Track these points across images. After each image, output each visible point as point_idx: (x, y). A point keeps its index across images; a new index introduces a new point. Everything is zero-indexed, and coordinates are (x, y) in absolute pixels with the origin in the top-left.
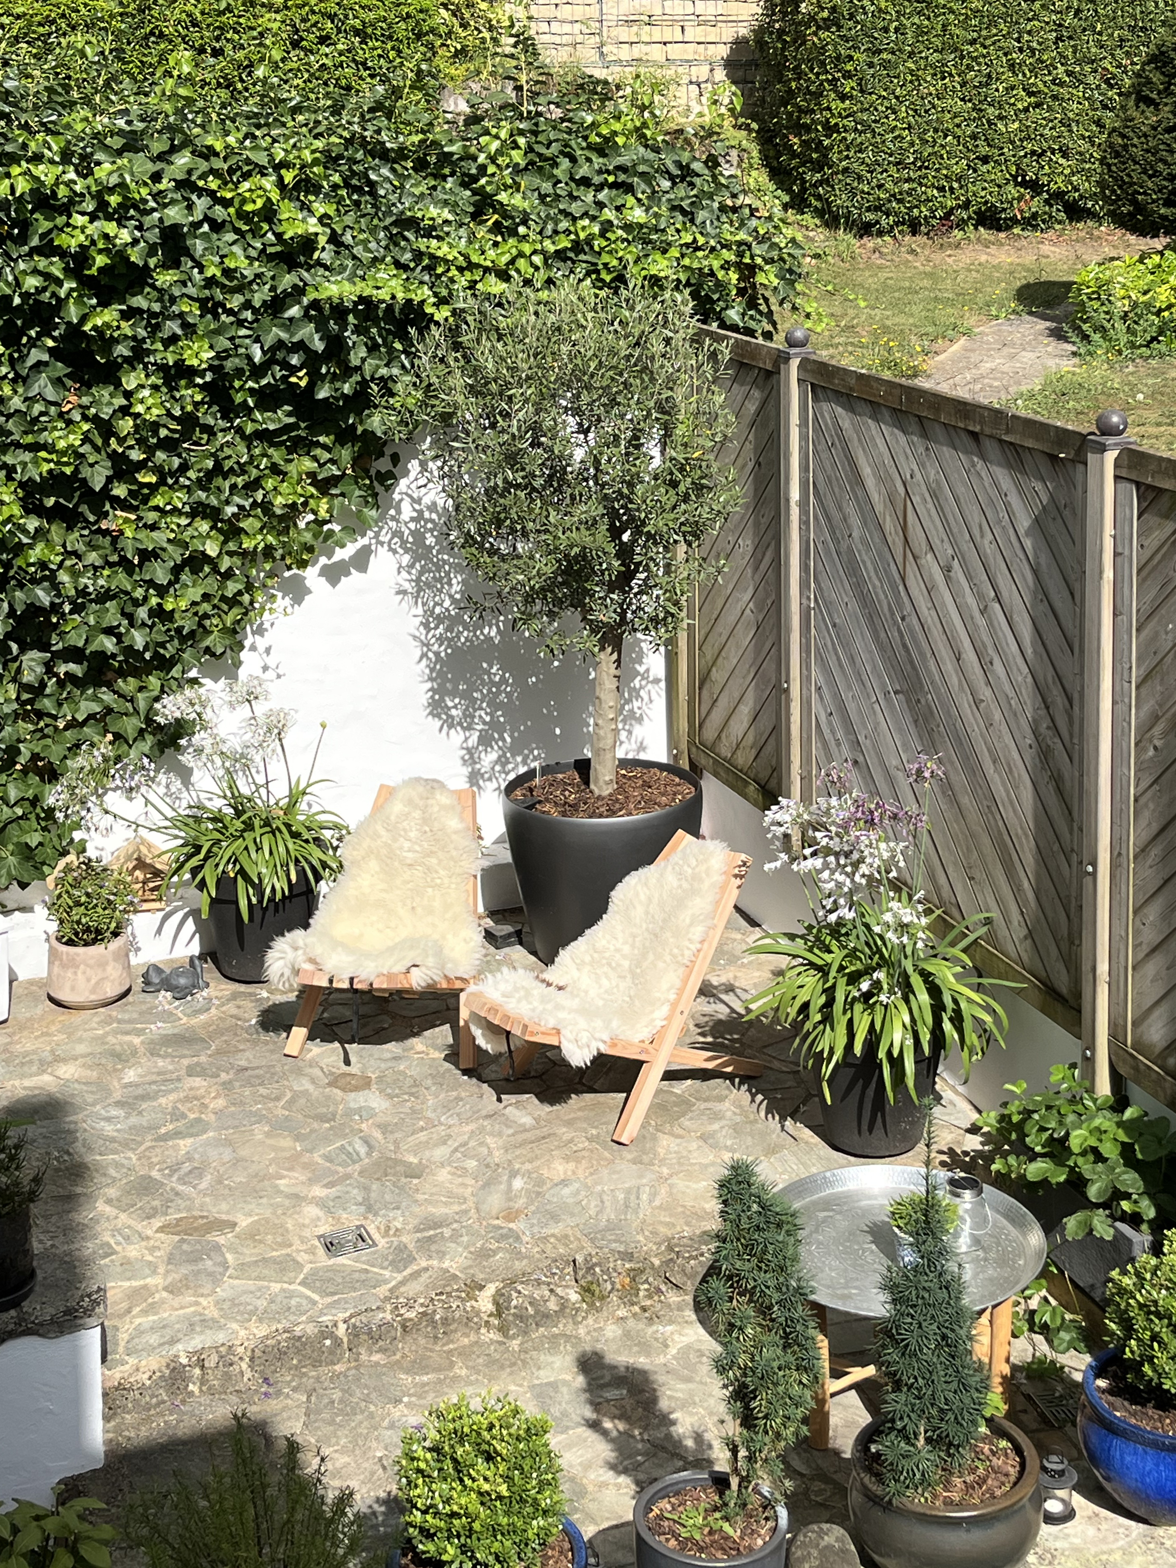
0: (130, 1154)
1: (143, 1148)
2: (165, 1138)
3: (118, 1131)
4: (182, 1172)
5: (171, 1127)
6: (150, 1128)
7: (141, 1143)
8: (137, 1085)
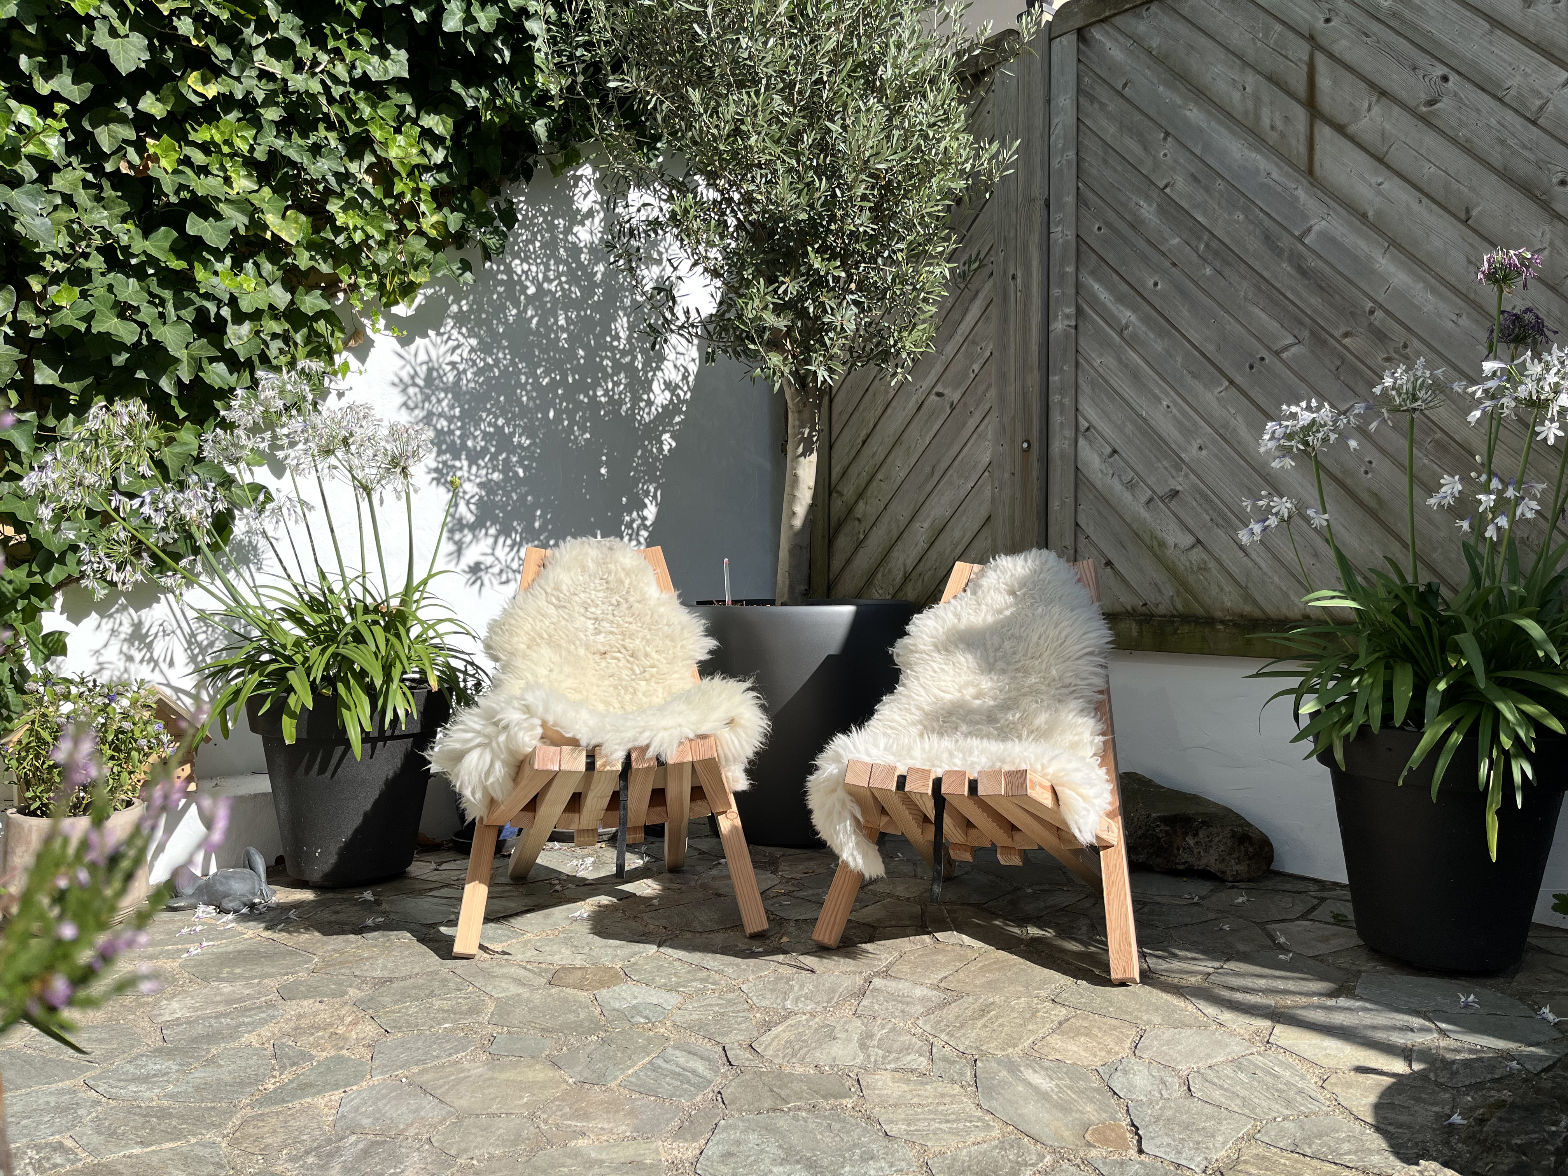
0: (210, 1136)
1: (236, 1121)
2: (280, 1096)
3: (171, 1096)
4: (348, 1155)
5: (286, 1077)
6: (242, 1084)
7: (229, 1114)
8: (189, 1022)
